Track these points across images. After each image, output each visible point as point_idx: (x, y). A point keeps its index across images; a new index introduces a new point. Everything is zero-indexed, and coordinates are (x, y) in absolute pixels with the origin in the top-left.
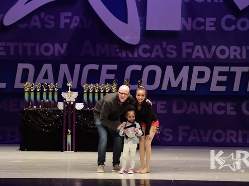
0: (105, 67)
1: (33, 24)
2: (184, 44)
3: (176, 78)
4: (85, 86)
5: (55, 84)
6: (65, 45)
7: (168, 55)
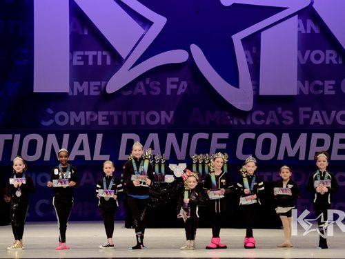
0: (216, 136)
1: (137, 90)
2: (302, 110)
3: (293, 146)
4: (194, 157)
5: (162, 155)
6: (172, 113)
7: (284, 122)
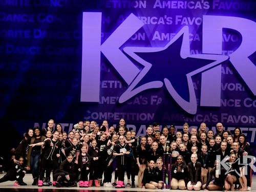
1: (135, 102)
6: (153, 114)
7: (213, 121)
